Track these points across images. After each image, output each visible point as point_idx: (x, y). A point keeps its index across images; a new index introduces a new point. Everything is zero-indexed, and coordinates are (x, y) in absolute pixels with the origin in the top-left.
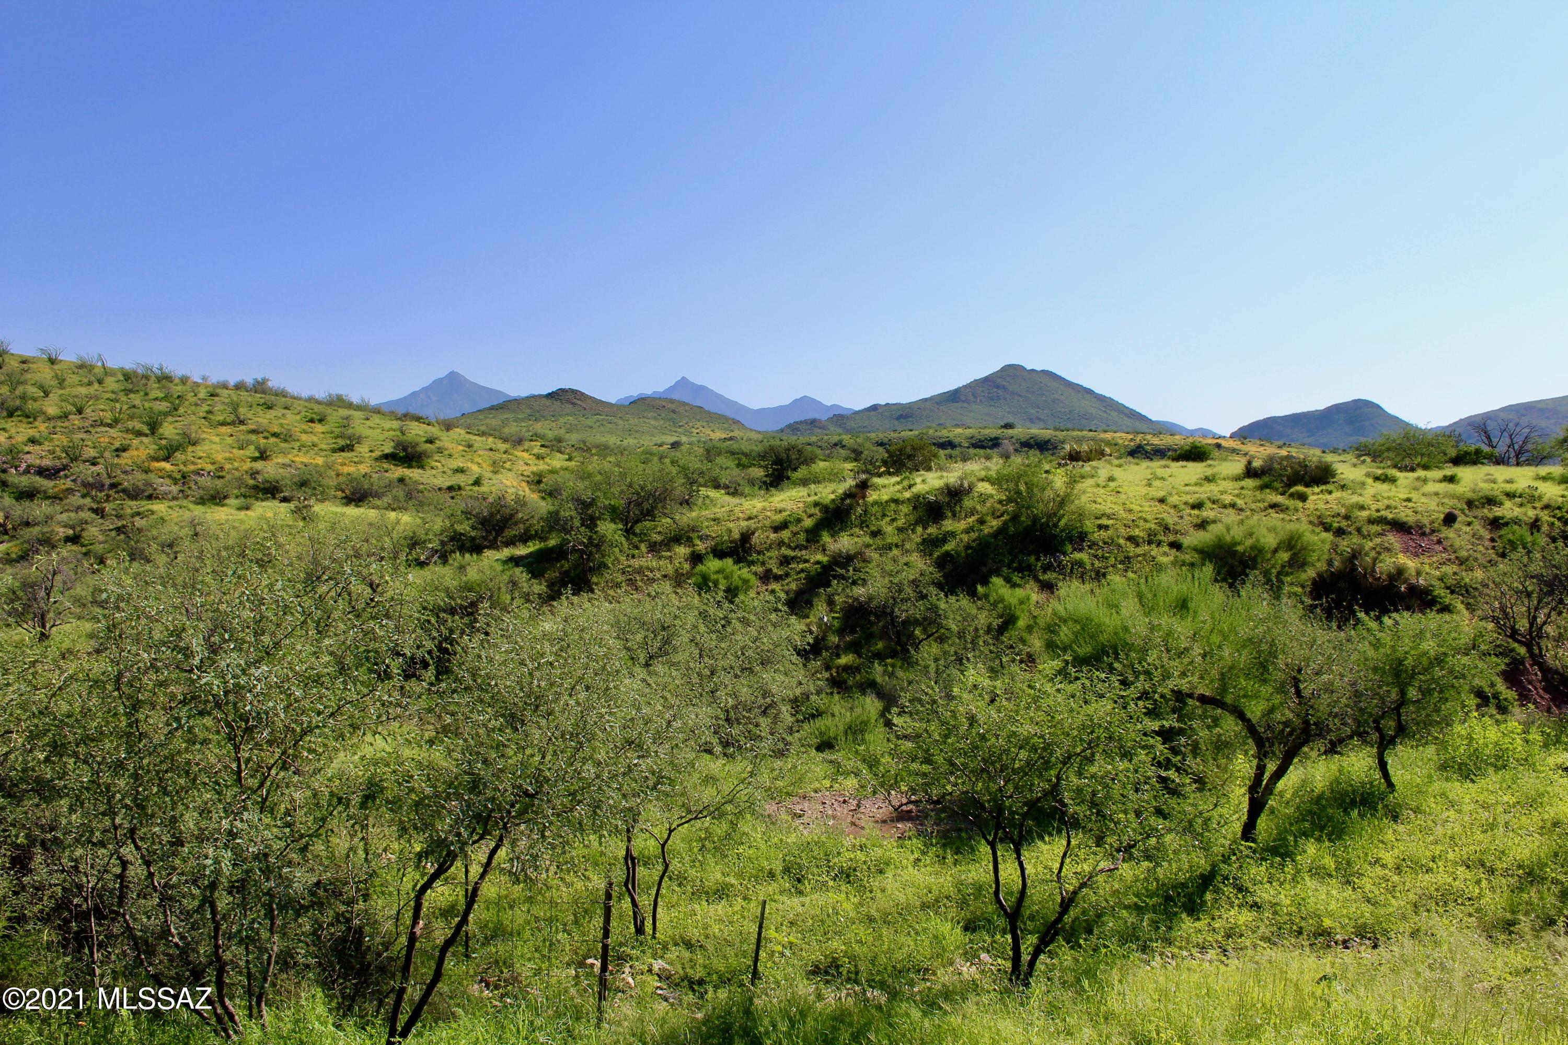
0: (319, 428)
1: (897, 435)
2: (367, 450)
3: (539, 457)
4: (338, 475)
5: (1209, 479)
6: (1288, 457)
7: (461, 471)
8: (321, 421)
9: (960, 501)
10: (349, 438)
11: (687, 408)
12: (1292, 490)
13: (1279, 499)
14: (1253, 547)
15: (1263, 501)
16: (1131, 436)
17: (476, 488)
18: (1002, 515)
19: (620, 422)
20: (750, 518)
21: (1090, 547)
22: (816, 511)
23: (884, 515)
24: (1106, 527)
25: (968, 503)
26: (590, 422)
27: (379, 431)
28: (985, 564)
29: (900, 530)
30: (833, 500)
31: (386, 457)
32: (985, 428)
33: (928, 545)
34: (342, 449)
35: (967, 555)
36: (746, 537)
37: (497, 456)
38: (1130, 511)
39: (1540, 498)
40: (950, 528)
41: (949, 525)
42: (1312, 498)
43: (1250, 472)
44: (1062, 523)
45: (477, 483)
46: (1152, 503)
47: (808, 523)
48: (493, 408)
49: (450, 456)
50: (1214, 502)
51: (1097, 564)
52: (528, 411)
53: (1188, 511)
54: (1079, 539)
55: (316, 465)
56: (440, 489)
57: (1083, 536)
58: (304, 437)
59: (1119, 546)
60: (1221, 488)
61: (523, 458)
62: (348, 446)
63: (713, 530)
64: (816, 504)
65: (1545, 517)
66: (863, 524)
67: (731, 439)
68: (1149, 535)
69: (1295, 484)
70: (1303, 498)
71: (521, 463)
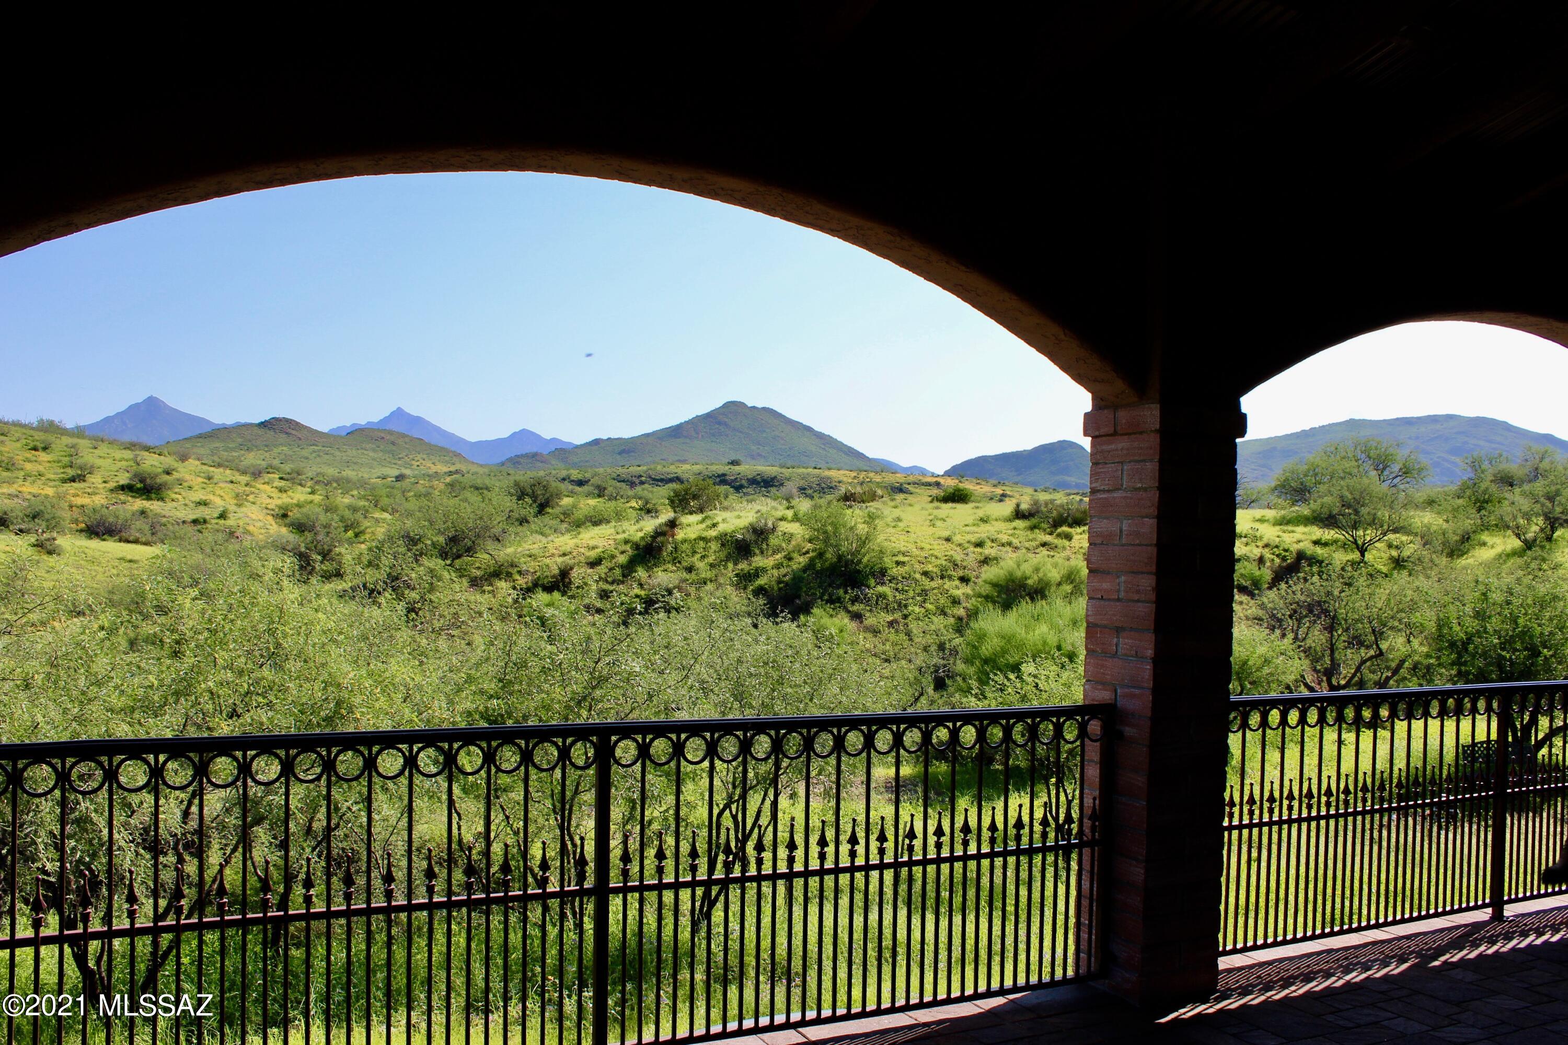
0: (43, 456)
1: (625, 470)
2: (100, 481)
3: (281, 490)
4: (71, 507)
5: (984, 520)
6: (1052, 501)
7: (205, 503)
8: (45, 449)
9: (766, 539)
10: (81, 468)
11: (407, 440)
12: (1059, 530)
13: (1048, 538)
14: (1040, 580)
15: (1034, 539)
16: (855, 474)
17: (222, 522)
18: (807, 552)
19: (337, 453)
20: (564, 555)
21: (890, 581)
22: (628, 547)
23: (694, 552)
24: (903, 563)
25: (774, 541)
26: (305, 453)
27: (110, 461)
28: (799, 597)
29: (712, 566)
30: (642, 538)
31: (123, 488)
32: (712, 464)
33: (744, 579)
34: (73, 480)
35: (780, 589)
36: (565, 573)
37: (241, 489)
38: (922, 548)
39: (1261, 538)
40: (761, 564)
41: (759, 561)
42: (1076, 537)
43: (1019, 514)
44: (865, 560)
45: (223, 516)
46: (941, 542)
47: (622, 559)
48: (200, 436)
49: (190, 488)
50: (993, 541)
51: (899, 596)
52: (240, 440)
53: (972, 549)
54: (881, 574)
55: (47, 496)
56: (184, 522)
57: (883, 572)
58: (28, 466)
59: (916, 581)
60: (996, 529)
61: (265, 492)
62: (79, 476)
63: (532, 566)
64: (626, 542)
65: (1268, 555)
66: (675, 561)
67: (457, 472)
68: (942, 571)
69: (1061, 526)
70: (1069, 537)
71: (265, 496)
